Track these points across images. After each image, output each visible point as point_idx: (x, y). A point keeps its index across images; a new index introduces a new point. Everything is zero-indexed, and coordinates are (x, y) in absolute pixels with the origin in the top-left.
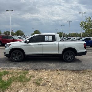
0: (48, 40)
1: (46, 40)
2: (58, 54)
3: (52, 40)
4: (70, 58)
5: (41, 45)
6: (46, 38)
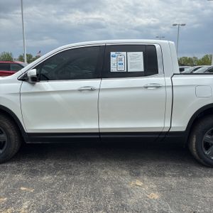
0: (122, 69)
1: (113, 69)
5: (92, 90)
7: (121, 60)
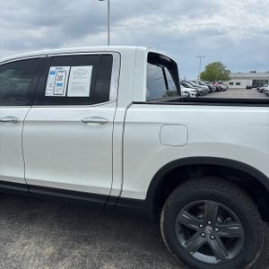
0: (60, 92)
1: (49, 92)
2: (118, 199)
3: (86, 94)
4: (213, 244)
6: (51, 78)
7: (60, 78)
